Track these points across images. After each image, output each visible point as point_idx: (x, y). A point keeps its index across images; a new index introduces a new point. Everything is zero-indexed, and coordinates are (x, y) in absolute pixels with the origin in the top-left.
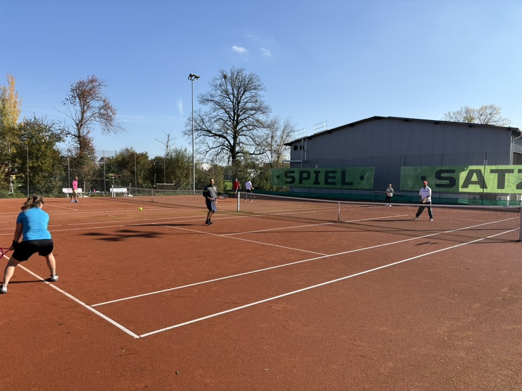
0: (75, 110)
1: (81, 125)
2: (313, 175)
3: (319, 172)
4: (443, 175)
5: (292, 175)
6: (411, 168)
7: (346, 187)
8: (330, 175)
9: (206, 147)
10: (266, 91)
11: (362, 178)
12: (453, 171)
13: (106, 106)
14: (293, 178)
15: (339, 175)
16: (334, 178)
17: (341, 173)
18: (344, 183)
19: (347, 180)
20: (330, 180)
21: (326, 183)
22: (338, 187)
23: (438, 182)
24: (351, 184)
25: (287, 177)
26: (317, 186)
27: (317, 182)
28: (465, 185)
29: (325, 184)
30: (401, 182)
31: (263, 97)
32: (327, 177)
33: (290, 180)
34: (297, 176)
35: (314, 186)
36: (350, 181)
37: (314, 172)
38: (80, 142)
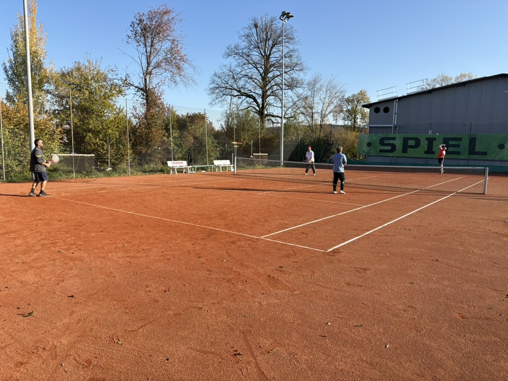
2: (424, 144)
3: (435, 139)
5: (391, 142)
7: (476, 157)
8: (452, 143)
11: (501, 147)
14: (394, 148)
15: (465, 143)
16: (458, 146)
17: (468, 141)
22: (463, 157)
24: (485, 154)
25: (383, 144)
26: (430, 156)
27: (430, 151)
33: (388, 148)
34: (398, 143)
35: (426, 156)
36: (483, 151)
37: (427, 139)
38: (147, 96)
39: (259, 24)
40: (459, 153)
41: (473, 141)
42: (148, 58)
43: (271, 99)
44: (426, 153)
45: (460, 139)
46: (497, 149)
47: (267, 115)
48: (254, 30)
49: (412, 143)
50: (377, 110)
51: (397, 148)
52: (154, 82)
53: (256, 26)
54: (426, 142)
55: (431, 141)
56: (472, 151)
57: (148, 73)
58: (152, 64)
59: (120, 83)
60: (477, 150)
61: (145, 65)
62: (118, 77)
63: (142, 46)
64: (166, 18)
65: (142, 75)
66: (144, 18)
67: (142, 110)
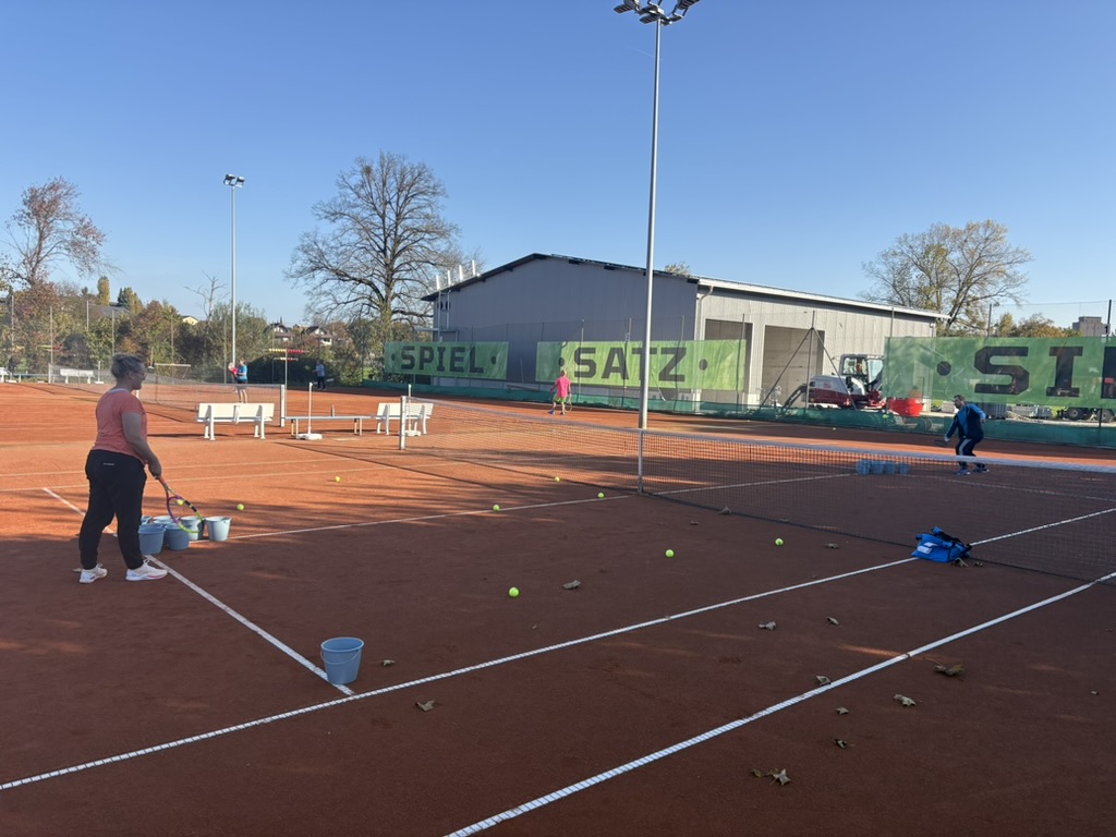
0: (27, 236)
1: (38, 262)
2: (437, 354)
3: (444, 349)
4: (583, 356)
5: (411, 353)
6: (548, 344)
7: (475, 375)
8: (458, 354)
9: (331, 302)
10: (447, 197)
11: (493, 360)
12: (593, 350)
13: (86, 230)
14: (412, 358)
15: (467, 355)
16: (461, 359)
17: (469, 352)
18: (473, 370)
19: (476, 365)
20: (457, 364)
21: (453, 369)
22: (466, 376)
23: (577, 368)
24: (481, 371)
25: (405, 357)
26: (441, 374)
27: (440, 368)
28: (606, 375)
29: (451, 370)
30: (537, 369)
31: (443, 207)
32: (453, 359)
33: (408, 362)
35: (438, 374)
36: (480, 366)
37: (439, 349)
40: (462, 370)
41: (472, 353)
44: (438, 369)
49: (427, 354)
51: (416, 361)
53: (367, 170)
55: (442, 352)
56: (472, 367)
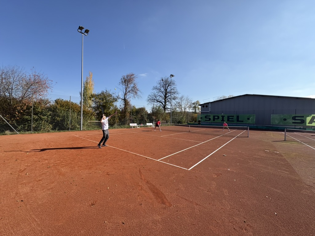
2: (221, 118)
4: (297, 118)
5: (209, 117)
6: (277, 115)
7: (239, 122)
8: (230, 117)
12: (303, 117)
13: (134, 87)
15: (235, 118)
16: (233, 119)
20: (230, 120)
22: (235, 123)
23: (294, 121)
24: (243, 121)
28: (310, 123)
29: (228, 121)
30: (271, 121)
32: (228, 118)
33: (208, 119)
34: (212, 118)
35: (222, 122)
36: (242, 120)
37: (222, 116)
38: (125, 102)
39: (164, 80)
40: (233, 121)
41: (238, 117)
42: (126, 89)
43: (167, 103)
44: (221, 121)
45: (233, 116)
46: (247, 120)
47: (166, 108)
48: (162, 81)
49: (216, 117)
50: (203, 107)
51: (211, 119)
52: (127, 97)
53: (163, 80)
54: (221, 117)
55: (223, 117)
56: (238, 120)
57: (125, 94)
58: (127, 91)
59: (116, 97)
60: (239, 120)
61: (125, 91)
62: (116, 96)
63: (124, 85)
64: (132, 77)
65: (123, 95)
66: (125, 77)
67: (123, 106)
